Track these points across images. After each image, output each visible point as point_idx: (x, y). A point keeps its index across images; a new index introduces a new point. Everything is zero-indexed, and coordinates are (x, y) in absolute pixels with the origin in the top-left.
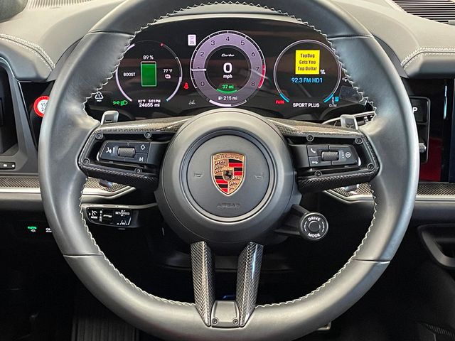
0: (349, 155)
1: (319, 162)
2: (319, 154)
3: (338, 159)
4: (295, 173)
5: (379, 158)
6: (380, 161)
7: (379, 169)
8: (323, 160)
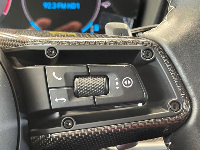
0: (129, 82)
1: (70, 98)
2: (69, 82)
3: (107, 92)
4: (23, 122)
5: (190, 88)
6: (192, 94)
7: (191, 110)
8: (77, 96)
